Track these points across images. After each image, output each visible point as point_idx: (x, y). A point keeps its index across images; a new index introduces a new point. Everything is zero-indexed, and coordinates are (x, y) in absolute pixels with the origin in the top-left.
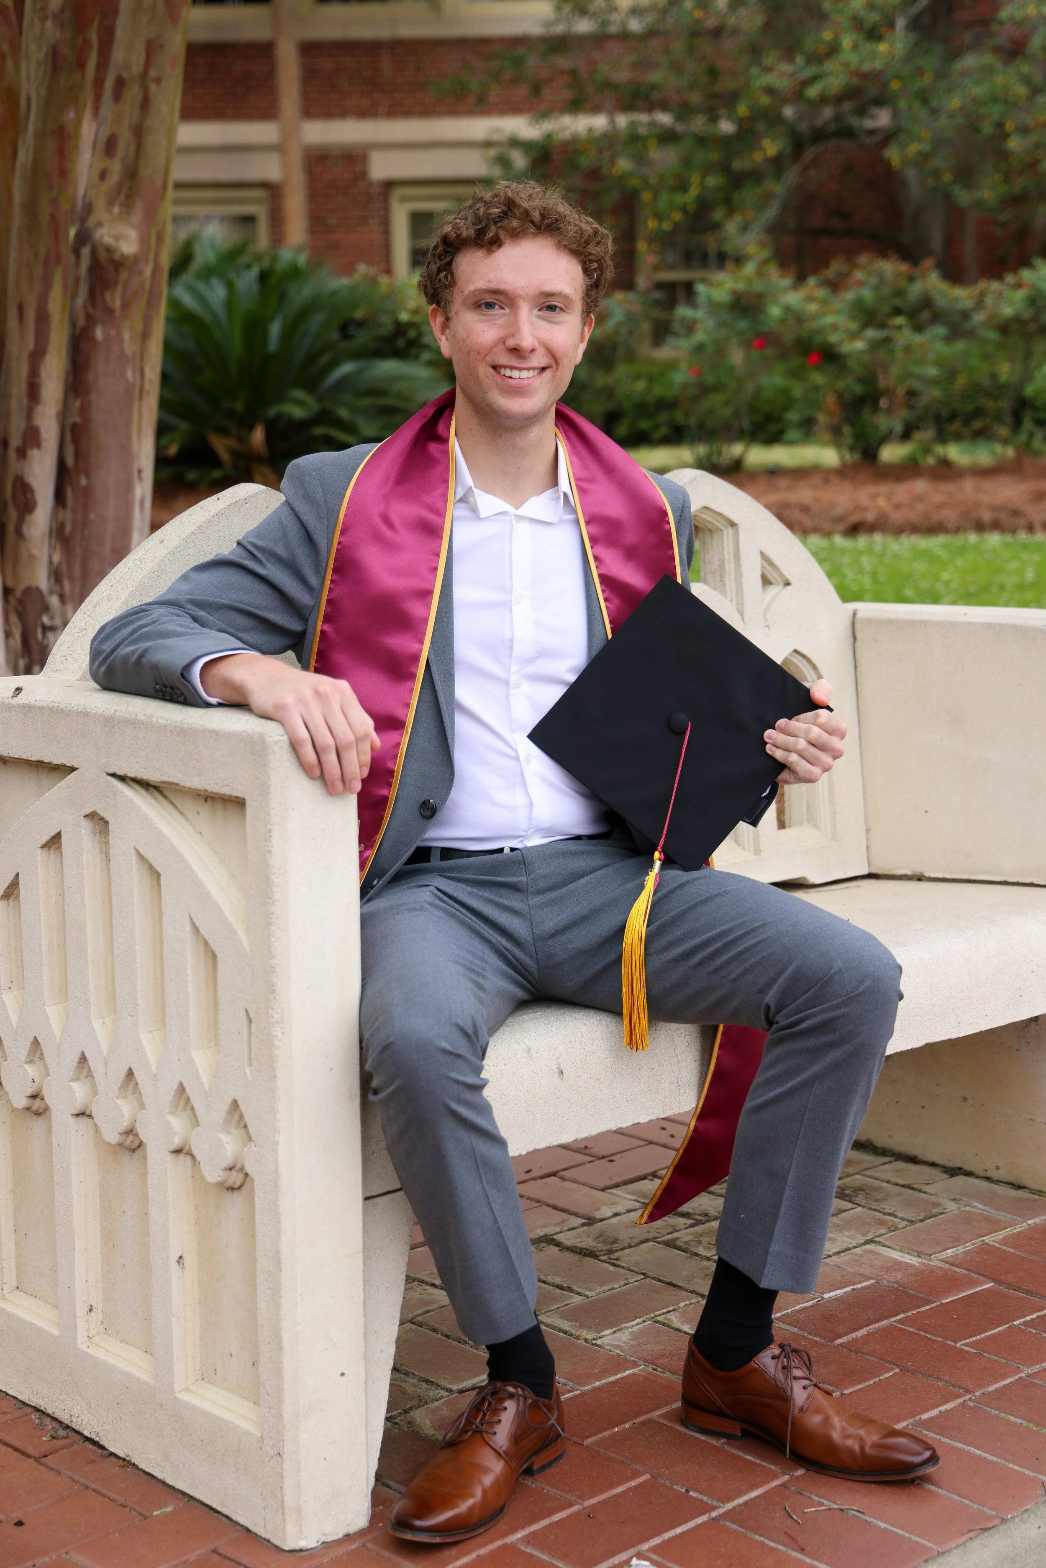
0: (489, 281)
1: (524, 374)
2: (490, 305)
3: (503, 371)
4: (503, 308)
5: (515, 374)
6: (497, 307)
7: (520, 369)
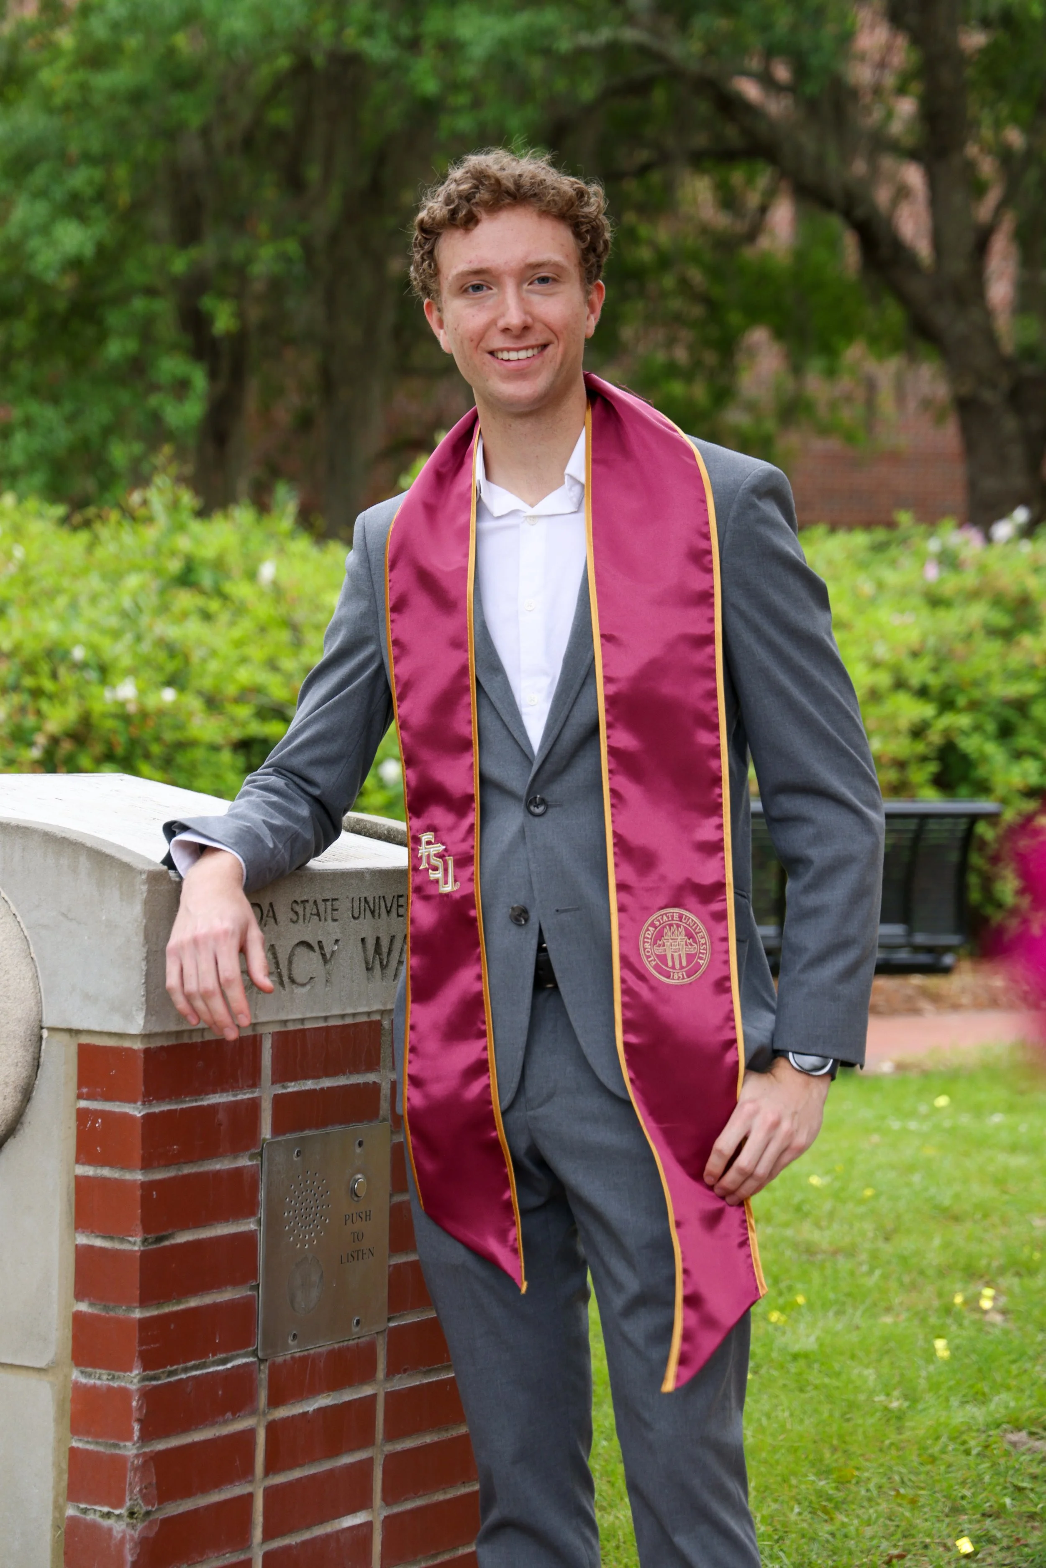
0: (470, 262)
1: (523, 355)
2: (477, 288)
3: (500, 355)
4: (491, 289)
5: (513, 355)
6: (485, 288)
7: (518, 350)
